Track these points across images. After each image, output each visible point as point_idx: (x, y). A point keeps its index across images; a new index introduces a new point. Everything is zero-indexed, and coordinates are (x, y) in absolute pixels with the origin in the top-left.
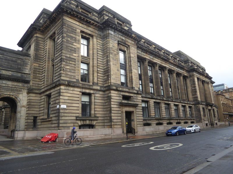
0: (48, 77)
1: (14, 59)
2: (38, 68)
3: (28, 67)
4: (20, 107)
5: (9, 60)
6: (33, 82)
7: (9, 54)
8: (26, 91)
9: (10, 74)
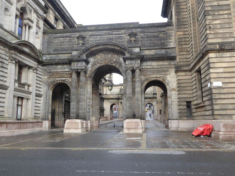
0: (196, 46)
1: (156, 34)
2: (183, 36)
3: (173, 39)
4: (170, 90)
5: (150, 37)
6: (180, 57)
7: (150, 30)
8: (174, 70)
9: (154, 53)
